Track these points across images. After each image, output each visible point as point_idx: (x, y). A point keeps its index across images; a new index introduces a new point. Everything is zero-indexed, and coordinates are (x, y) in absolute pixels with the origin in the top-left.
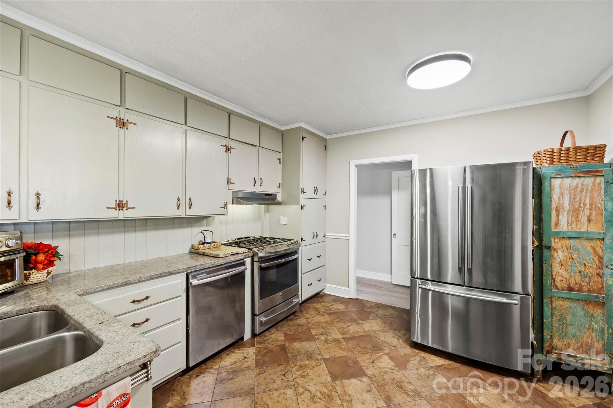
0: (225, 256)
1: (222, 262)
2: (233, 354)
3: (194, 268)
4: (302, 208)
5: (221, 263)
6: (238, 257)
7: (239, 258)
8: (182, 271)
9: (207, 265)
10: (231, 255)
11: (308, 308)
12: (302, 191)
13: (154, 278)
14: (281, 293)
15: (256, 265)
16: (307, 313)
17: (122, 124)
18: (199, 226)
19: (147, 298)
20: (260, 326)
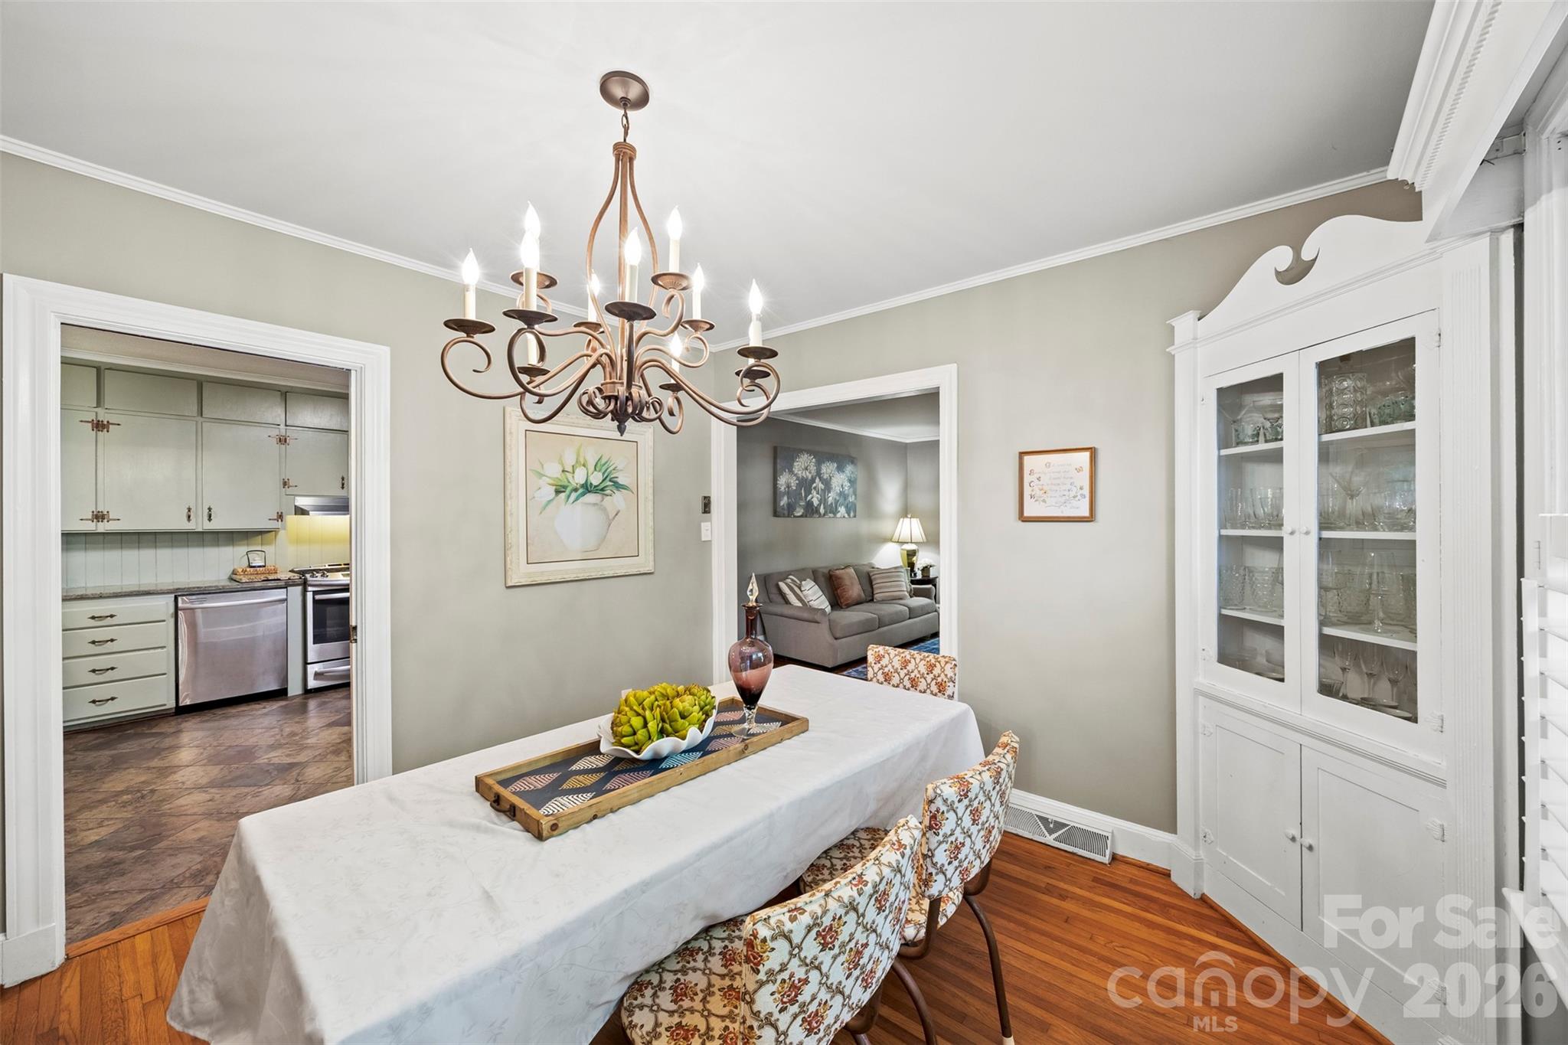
1: (239, 587)
3: (183, 590)
5: (235, 588)
6: (270, 583)
7: (273, 585)
8: (161, 592)
9: (210, 589)
15: (310, 596)
17: (99, 426)
18: (248, 545)
19: (112, 616)
20: (315, 679)
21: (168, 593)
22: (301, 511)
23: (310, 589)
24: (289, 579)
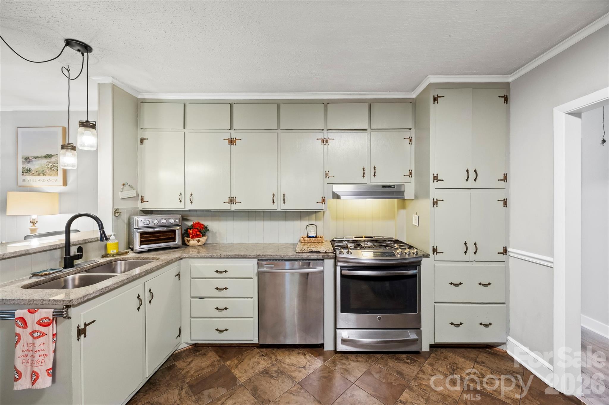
0: (302, 252)
1: (293, 257)
2: (303, 357)
3: (263, 256)
4: (435, 203)
5: (291, 258)
6: (313, 255)
7: (315, 257)
8: (253, 257)
9: (277, 257)
10: (310, 252)
11: (442, 358)
12: (435, 178)
13: (230, 257)
14: (379, 315)
15: (338, 269)
16: (431, 365)
17: (232, 142)
18: (308, 220)
19: (226, 271)
20: (342, 344)
21: (253, 258)
22: (336, 196)
23: (339, 264)
24: (326, 253)
